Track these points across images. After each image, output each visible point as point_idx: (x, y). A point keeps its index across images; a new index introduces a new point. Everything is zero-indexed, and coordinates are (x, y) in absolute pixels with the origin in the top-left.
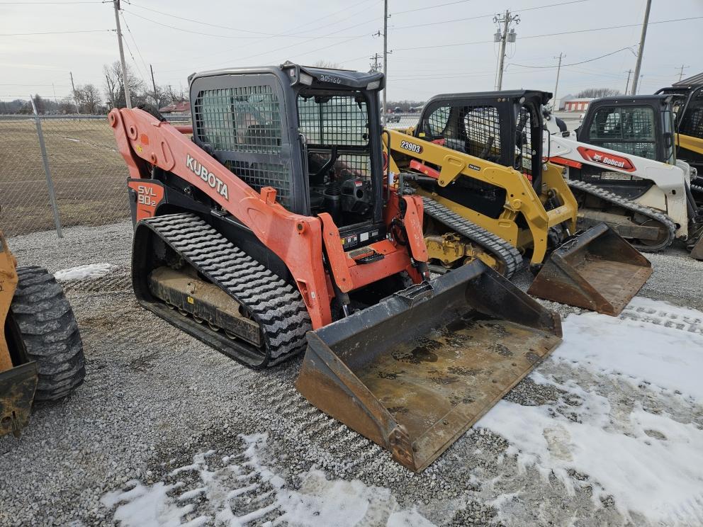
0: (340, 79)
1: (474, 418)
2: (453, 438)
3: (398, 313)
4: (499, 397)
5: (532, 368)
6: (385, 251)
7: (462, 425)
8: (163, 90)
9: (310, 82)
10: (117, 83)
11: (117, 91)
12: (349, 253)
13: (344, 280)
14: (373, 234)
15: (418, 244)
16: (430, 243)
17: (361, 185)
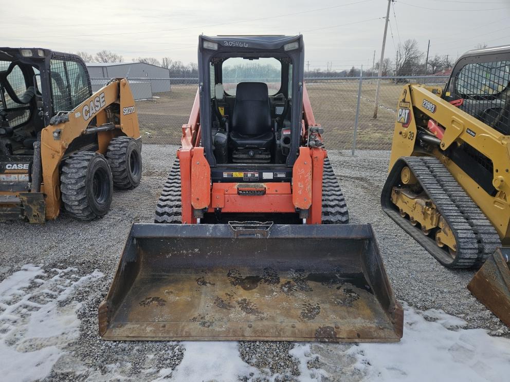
0: (247, 43)
1: (189, 337)
2: (154, 337)
3: (218, 237)
4: (235, 338)
5: (309, 340)
6: (277, 191)
7: (171, 335)
8: (441, 59)
9: (215, 47)
10: (404, 56)
11: (402, 61)
12: (239, 184)
13: (198, 199)
14: (279, 176)
15: (300, 192)
16: (417, 205)
17: (290, 133)
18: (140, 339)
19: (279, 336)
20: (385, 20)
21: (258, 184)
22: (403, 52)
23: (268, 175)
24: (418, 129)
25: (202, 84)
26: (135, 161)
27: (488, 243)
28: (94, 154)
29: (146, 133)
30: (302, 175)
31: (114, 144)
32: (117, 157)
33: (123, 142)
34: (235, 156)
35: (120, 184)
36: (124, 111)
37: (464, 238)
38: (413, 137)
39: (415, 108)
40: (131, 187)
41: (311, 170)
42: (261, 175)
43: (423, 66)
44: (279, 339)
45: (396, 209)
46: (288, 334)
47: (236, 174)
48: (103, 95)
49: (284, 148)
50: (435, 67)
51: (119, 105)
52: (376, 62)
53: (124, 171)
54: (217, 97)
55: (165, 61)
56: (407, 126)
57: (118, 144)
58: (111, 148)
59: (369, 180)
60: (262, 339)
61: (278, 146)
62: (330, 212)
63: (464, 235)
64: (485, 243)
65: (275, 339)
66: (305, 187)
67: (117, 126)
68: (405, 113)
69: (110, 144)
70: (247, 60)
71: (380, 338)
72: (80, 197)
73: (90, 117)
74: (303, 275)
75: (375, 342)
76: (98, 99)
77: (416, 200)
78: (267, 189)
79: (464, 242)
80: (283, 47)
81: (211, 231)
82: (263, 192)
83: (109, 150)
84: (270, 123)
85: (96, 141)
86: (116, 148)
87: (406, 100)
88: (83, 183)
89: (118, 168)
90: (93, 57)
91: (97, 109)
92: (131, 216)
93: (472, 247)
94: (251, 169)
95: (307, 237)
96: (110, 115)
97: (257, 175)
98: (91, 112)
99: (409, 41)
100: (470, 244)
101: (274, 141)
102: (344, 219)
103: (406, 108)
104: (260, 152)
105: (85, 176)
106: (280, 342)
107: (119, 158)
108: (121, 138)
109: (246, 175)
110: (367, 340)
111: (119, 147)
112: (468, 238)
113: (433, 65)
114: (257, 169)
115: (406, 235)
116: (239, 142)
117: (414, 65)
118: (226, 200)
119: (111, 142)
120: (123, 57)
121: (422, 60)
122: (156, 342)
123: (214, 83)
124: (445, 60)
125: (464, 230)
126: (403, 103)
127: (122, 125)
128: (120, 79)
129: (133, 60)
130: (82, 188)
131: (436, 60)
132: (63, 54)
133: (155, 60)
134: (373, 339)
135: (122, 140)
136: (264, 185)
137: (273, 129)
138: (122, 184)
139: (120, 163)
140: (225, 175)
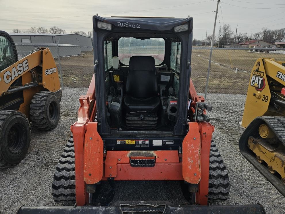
0: (139, 24)
6: (166, 160)
8: (243, 35)
9: (109, 27)
10: (223, 33)
11: (222, 36)
12: (131, 152)
13: (90, 175)
14: (167, 143)
15: (190, 167)
16: (276, 158)
17: (176, 103)
20: (215, 13)
21: (148, 152)
22: (222, 31)
23: (157, 143)
24: (271, 93)
25: (96, 62)
26: (54, 108)
29: (73, 79)
30: (192, 150)
31: (36, 98)
32: (38, 108)
33: (43, 97)
34: (128, 118)
35: (41, 128)
36: (46, 72)
38: (267, 100)
39: (268, 77)
40: (50, 129)
41: (200, 145)
42: (151, 142)
43: (233, 39)
45: (254, 155)
47: (128, 142)
48: (26, 61)
49: (171, 116)
50: (239, 40)
51: (42, 68)
52: (207, 36)
53: (43, 119)
54: (114, 67)
55: (90, 34)
56: (261, 90)
57: (39, 98)
58: (34, 102)
59: (222, 121)
61: (164, 111)
62: (212, 175)
66: (195, 162)
67: (40, 83)
68: (259, 80)
69: (33, 98)
70: (139, 40)
73: (11, 80)
76: (21, 65)
77: (275, 153)
78: (156, 157)
80: (173, 29)
83: (32, 103)
84: (156, 89)
85: (22, 96)
86: (37, 102)
87: (260, 70)
89: (39, 116)
90: (48, 30)
91: (20, 73)
92: (43, 161)
94: (142, 136)
96: (35, 75)
97: (147, 142)
98: (13, 76)
99: (226, 25)
101: (160, 107)
102: (225, 182)
103: (260, 76)
104: (149, 115)
107: (39, 109)
108: (43, 93)
109: (137, 143)
111: (40, 101)
113: (239, 39)
114: (148, 137)
115: (267, 183)
116: (131, 107)
117: (228, 38)
118: (119, 169)
119: (34, 96)
120: (65, 31)
121: (232, 36)
123: (112, 56)
124: (245, 36)
126: (256, 72)
127: (44, 83)
128: (43, 49)
129: (71, 32)
131: (240, 36)
133: (84, 33)
135: (43, 95)
136: (154, 153)
137: (159, 94)
138: (42, 128)
139: (40, 113)
140: (118, 142)
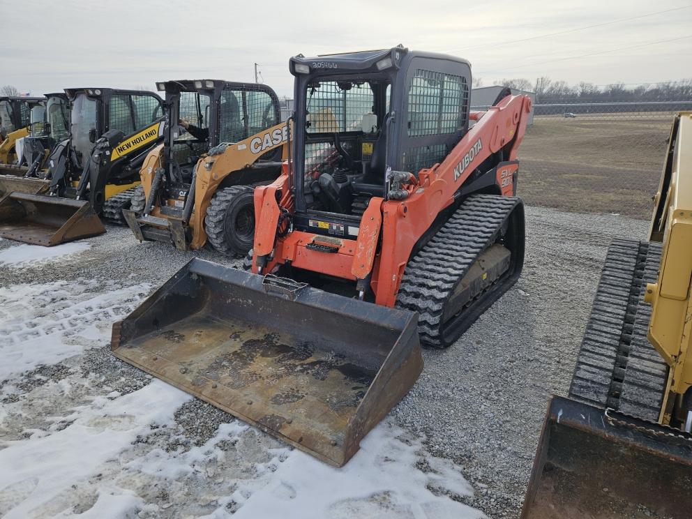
0: (336, 63)
2: (141, 366)
4: (194, 392)
5: (251, 422)
7: (153, 369)
9: (307, 70)
12: (318, 235)
13: (260, 245)
15: (359, 255)
18: (132, 363)
19: (228, 406)
23: (353, 231)
27: (630, 402)
28: (244, 188)
30: (365, 233)
37: (587, 380)
41: (377, 228)
42: (346, 229)
44: (226, 409)
46: (238, 408)
47: (323, 225)
48: (287, 127)
54: (364, 131)
55: (540, 83)
60: (212, 402)
63: (588, 376)
64: (625, 400)
65: (222, 407)
66: (366, 249)
71: (321, 453)
72: (218, 230)
73: (261, 150)
74: (339, 362)
75: (312, 455)
76: (279, 132)
78: (342, 246)
79: (582, 387)
80: (376, 66)
81: (248, 280)
82: (335, 251)
88: (220, 217)
91: (275, 142)
93: (595, 398)
94: (338, 220)
95: (333, 310)
97: (342, 229)
98: (265, 145)
100: (592, 393)
105: (225, 210)
106: (226, 413)
109: (331, 227)
110: (305, 449)
112: (593, 382)
118: (298, 253)
122: (141, 370)
125: (596, 367)
130: (220, 221)
132: (242, 84)
134: (313, 450)
136: (342, 242)
140: (311, 224)
